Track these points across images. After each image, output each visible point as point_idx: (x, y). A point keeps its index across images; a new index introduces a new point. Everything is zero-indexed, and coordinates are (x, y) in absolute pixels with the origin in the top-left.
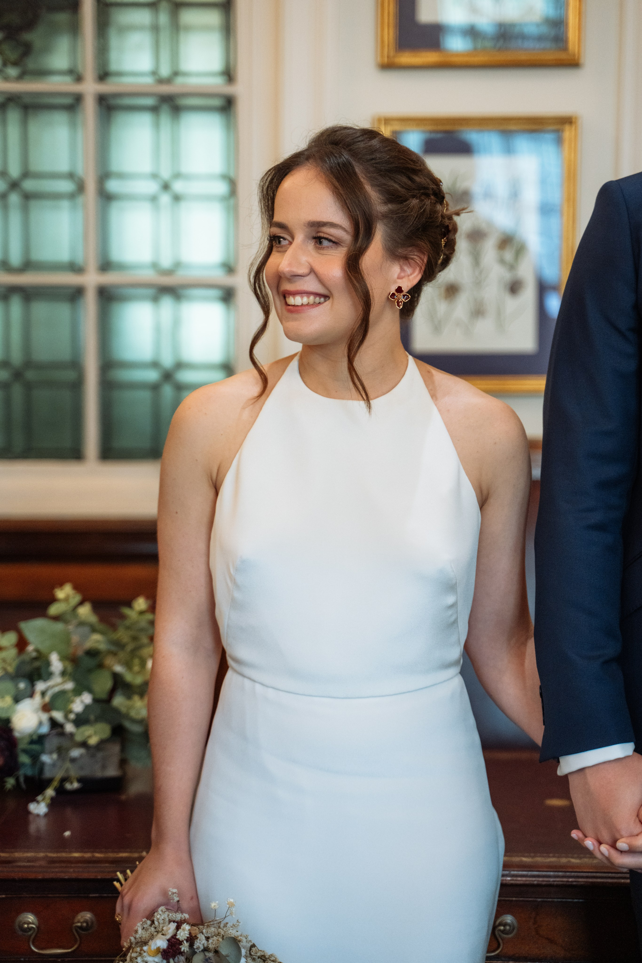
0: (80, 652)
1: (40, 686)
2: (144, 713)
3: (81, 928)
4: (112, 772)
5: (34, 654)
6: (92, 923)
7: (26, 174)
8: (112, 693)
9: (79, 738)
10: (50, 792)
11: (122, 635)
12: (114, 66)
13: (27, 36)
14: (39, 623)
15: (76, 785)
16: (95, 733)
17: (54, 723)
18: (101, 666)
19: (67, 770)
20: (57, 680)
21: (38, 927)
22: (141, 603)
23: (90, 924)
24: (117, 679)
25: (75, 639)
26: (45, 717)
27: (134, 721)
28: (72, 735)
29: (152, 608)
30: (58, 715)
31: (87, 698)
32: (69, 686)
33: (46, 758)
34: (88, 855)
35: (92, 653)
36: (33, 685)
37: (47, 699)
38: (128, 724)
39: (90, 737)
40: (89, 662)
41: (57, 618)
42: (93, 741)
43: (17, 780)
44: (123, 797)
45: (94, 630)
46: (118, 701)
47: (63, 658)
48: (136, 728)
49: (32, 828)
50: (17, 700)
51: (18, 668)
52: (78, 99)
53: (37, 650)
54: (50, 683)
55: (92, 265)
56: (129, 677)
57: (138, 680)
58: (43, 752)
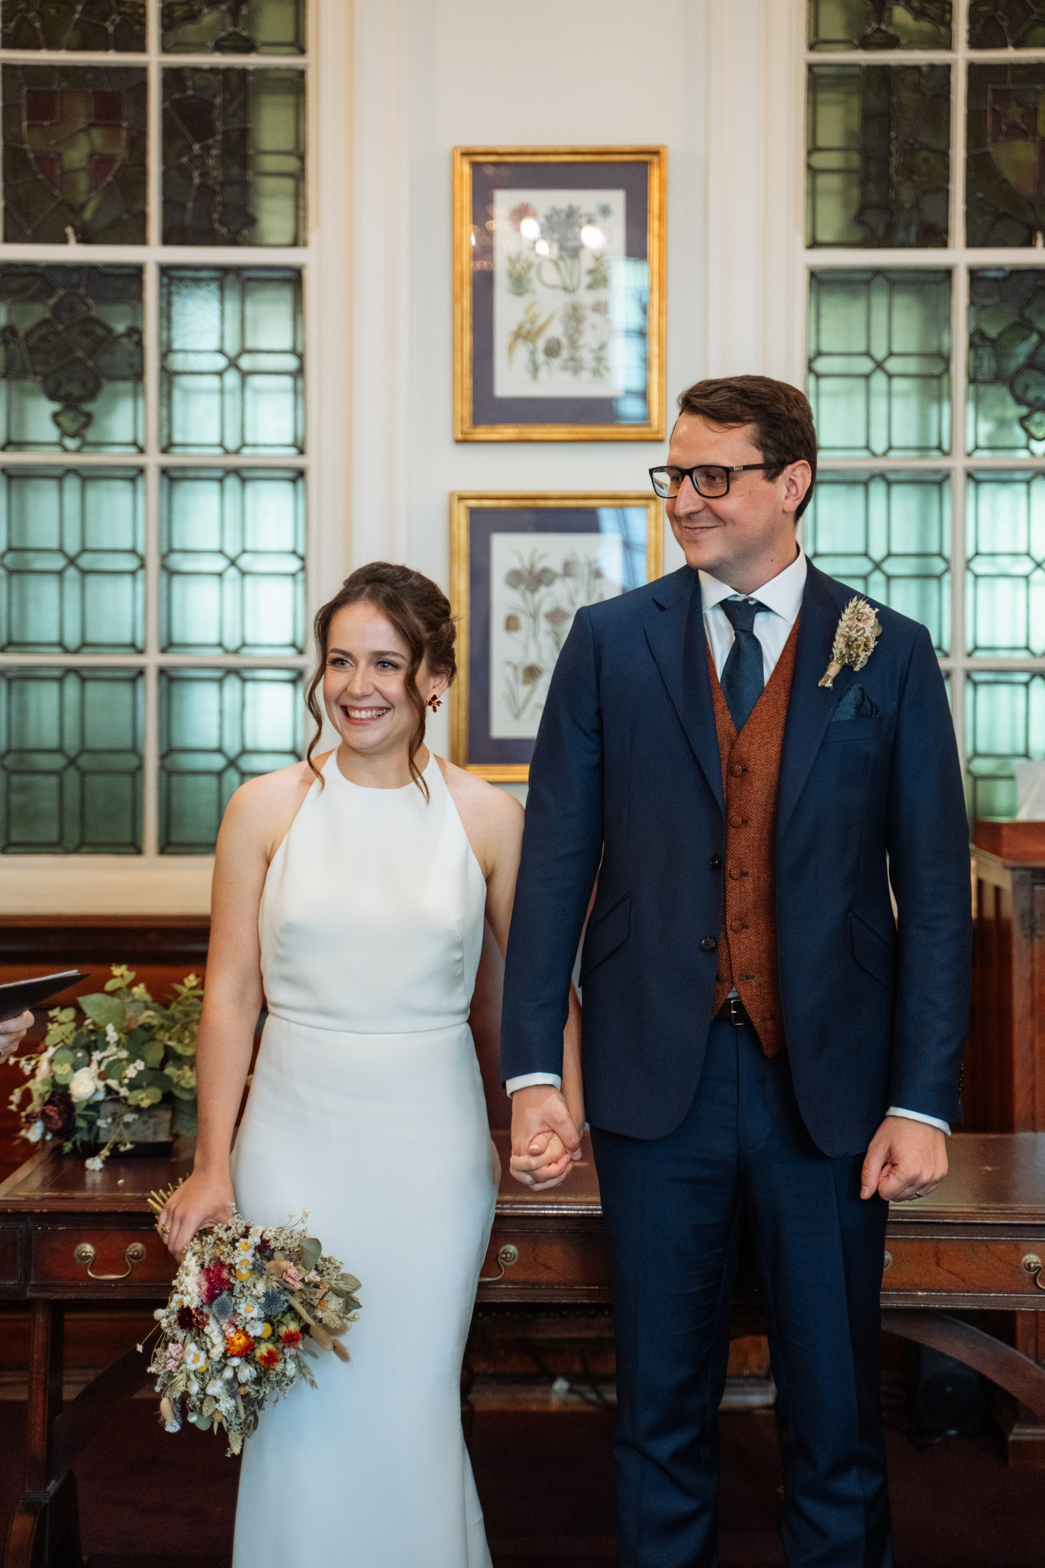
0: (134, 1026)
1: (97, 1056)
2: (193, 1083)
3: (132, 1256)
4: (163, 1137)
5: (91, 1027)
6: (142, 1255)
7: (84, 550)
8: (164, 1062)
9: (131, 1102)
10: (105, 1152)
11: (175, 1010)
12: (177, 438)
13: (88, 407)
14: (96, 997)
15: (129, 1146)
16: (147, 1097)
17: (109, 1090)
18: (153, 1039)
19: (121, 1135)
20: (112, 1049)
21: (95, 1256)
22: (191, 980)
23: (140, 1253)
24: (168, 1050)
25: (130, 1014)
26: (101, 1085)
27: (183, 1089)
28: (125, 1098)
29: (202, 985)
30: (113, 1083)
31: (140, 1065)
32: (124, 1054)
33: (101, 1123)
34: (138, 1195)
35: (147, 1028)
36: (90, 1055)
37: (103, 1068)
38: (178, 1093)
39: (142, 1100)
40: (143, 1035)
41: (112, 994)
42: (145, 1104)
43: (74, 1143)
44: (173, 1160)
45: (147, 1008)
46: (170, 1070)
47: (118, 1030)
48: (185, 1096)
49: (89, 1180)
50: (75, 1068)
51: (76, 1041)
52: (141, 471)
53: (94, 1023)
54: (105, 1054)
55: (153, 647)
56: (180, 1049)
57: (189, 1052)
58: (99, 1117)
